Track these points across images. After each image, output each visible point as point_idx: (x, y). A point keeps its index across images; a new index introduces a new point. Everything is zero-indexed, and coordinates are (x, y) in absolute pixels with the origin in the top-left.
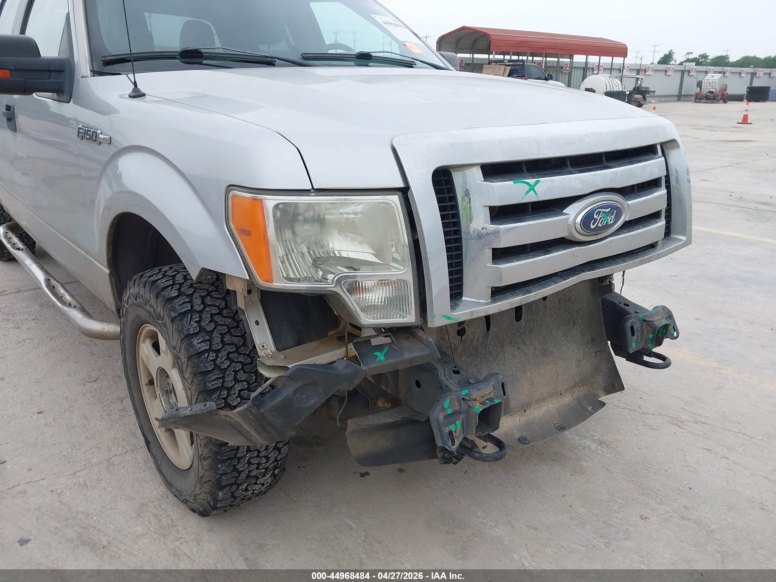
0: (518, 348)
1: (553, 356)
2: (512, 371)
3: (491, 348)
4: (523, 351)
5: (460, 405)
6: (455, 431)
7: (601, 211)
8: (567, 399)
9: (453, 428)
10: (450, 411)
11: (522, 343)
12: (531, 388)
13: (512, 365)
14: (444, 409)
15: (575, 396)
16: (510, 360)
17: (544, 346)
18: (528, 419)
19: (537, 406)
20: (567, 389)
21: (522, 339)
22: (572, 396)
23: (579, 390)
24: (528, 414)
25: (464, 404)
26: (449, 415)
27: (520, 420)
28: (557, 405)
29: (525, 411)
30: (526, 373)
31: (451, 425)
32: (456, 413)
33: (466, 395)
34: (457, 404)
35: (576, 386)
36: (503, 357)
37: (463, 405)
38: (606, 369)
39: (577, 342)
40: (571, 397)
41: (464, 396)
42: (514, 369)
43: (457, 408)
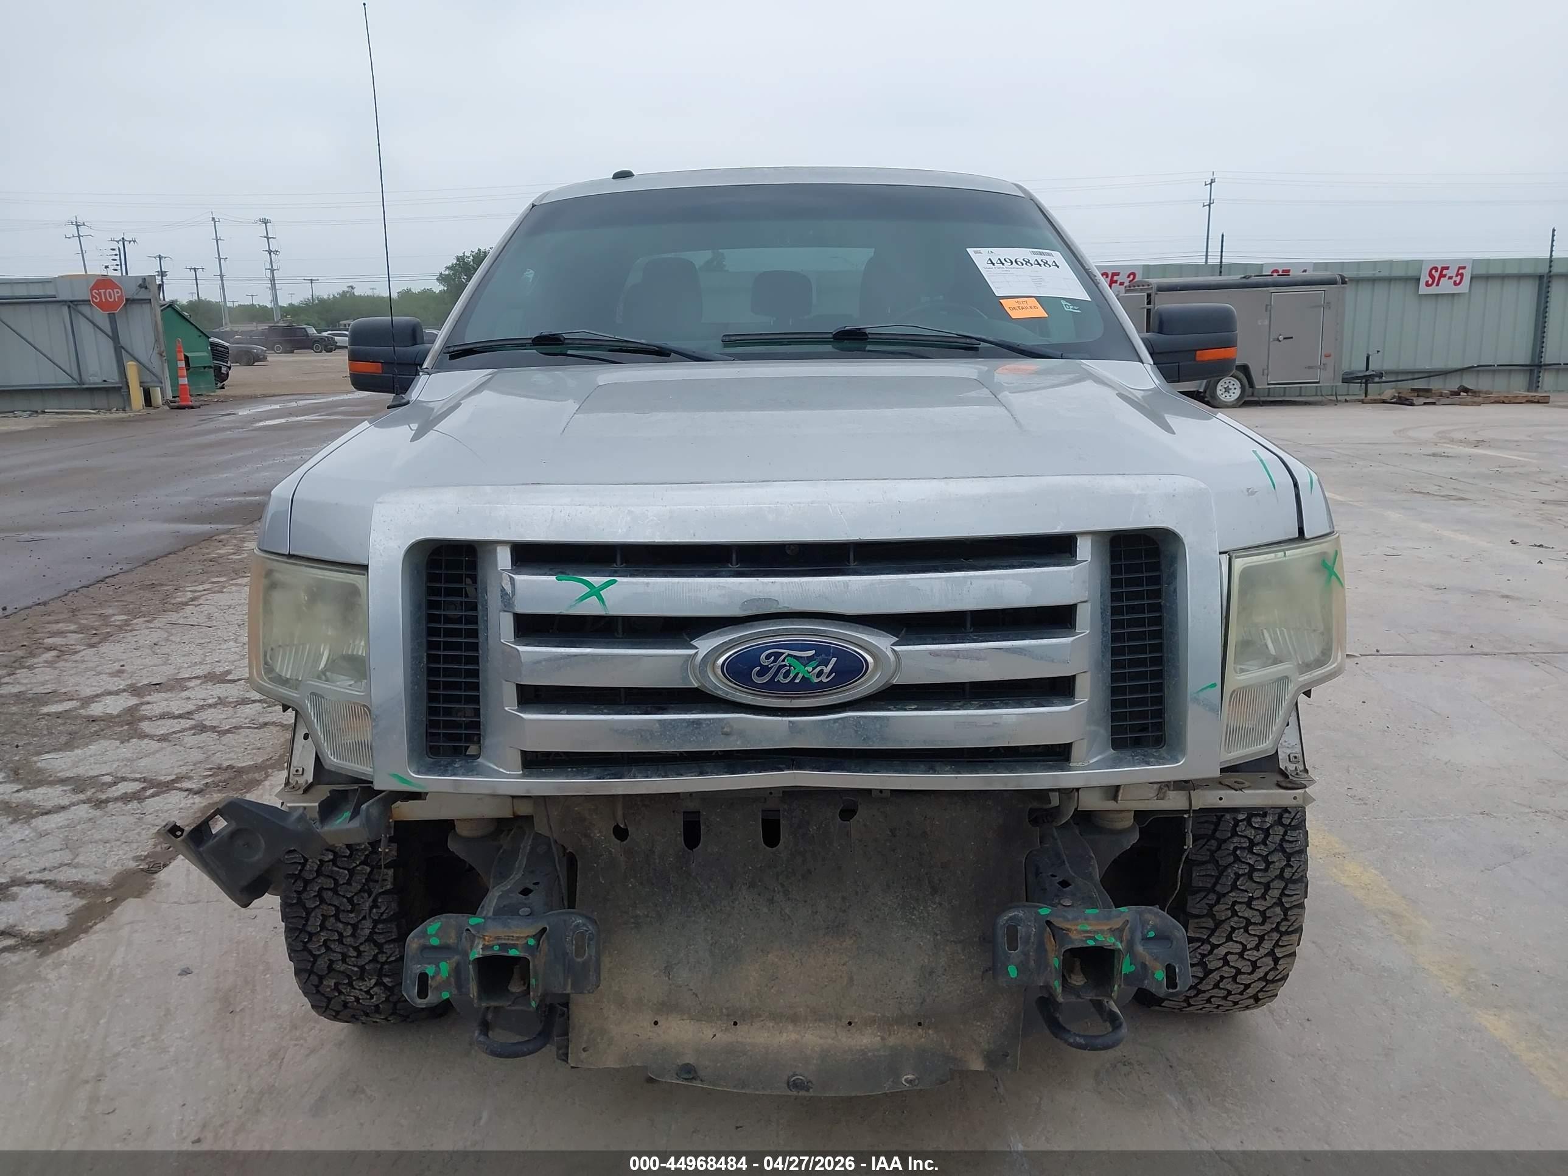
0: (771, 901)
1: (854, 941)
2: (736, 940)
3: (702, 884)
4: (782, 909)
5: (459, 938)
6: (433, 977)
7: (783, 653)
8: (867, 1040)
9: (430, 970)
10: (435, 942)
11: (781, 894)
12: (767, 985)
13: (742, 929)
14: (424, 935)
15: (892, 1041)
16: (742, 917)
17: (841, 914)
18: (737, 1042)
19: (771, 1024)
20: (875, 1020)
21: (783, 886)
22: (883, 1039)
23: (911, 1034)
24: (742, 1033)
25: (466, 939)
26: (434, 948)
27: (715, 1036)
28: (830, 1041)
29: (735, 1024)
30: (768, 952)
31: (429, 964)
32: (444, 949)
33: (475, 926)
34: (453, 934)
35: (900, 1020)
36: (728, 909)
37: (464, 940)
38: (1006, 1013)
39: (938, 932)
40: (879, 1038)
41: (472, 926)
42: (743, 936)
43: (452, 941)
